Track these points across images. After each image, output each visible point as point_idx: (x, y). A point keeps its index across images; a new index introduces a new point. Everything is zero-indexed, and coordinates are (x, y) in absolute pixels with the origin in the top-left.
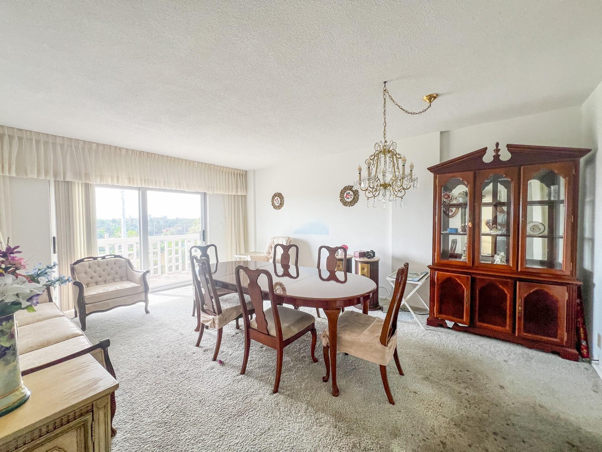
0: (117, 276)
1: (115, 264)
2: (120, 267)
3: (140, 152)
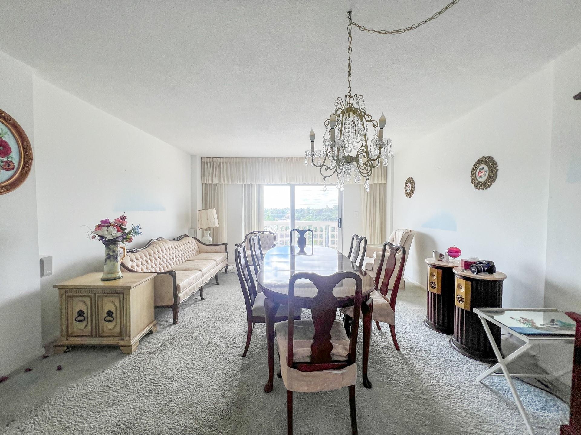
0: (267, 246)
1: (267, 237)
2: (269, 240)
3: (287, 158)
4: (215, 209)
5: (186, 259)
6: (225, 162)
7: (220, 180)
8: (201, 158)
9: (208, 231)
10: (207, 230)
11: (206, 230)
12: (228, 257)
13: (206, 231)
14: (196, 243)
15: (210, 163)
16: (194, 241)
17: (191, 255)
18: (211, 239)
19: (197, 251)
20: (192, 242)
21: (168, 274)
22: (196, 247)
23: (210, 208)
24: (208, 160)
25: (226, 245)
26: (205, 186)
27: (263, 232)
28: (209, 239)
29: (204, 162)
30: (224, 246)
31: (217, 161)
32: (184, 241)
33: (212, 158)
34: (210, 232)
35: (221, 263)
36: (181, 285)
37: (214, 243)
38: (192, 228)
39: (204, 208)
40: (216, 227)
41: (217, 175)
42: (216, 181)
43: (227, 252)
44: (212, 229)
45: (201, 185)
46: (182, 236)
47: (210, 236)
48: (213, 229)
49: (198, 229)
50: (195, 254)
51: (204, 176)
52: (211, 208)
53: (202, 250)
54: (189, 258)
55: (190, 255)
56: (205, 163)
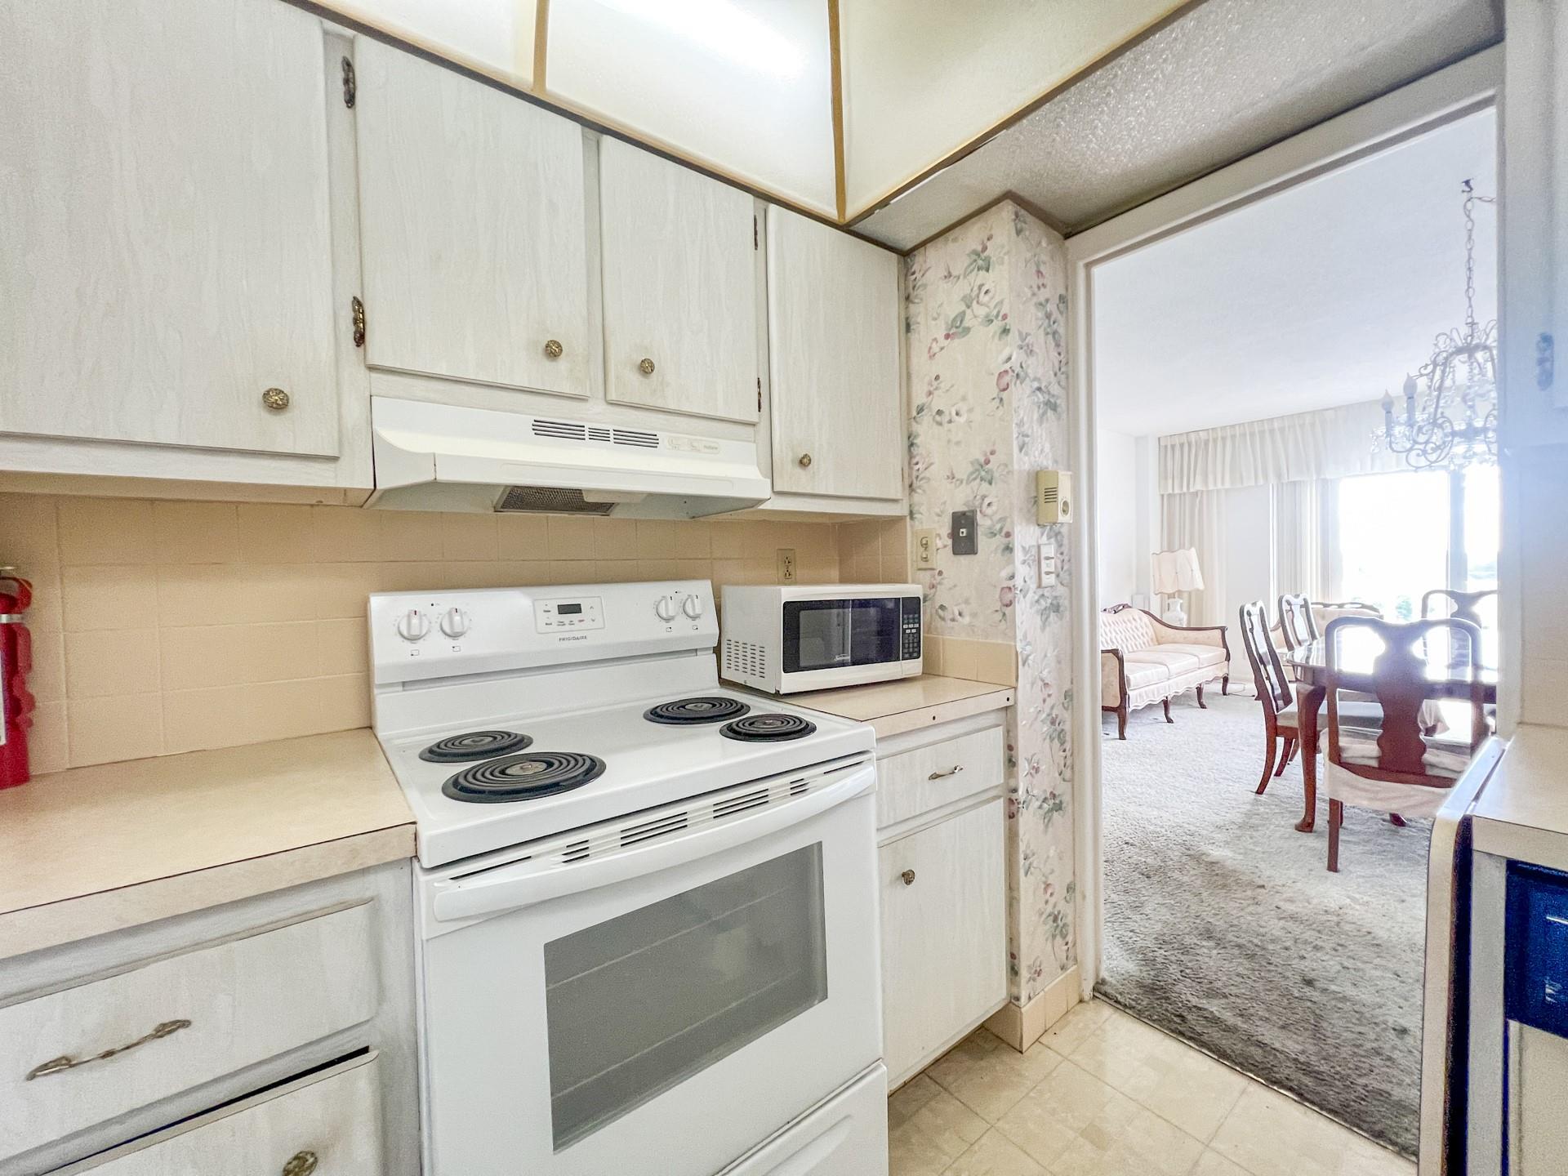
4: (1193, 550)
5: (1131, 650)
6: (1220, 438)
7: (1205, 482)
8: (1159, 439)
9: (1177, 599)
10: (1174, 598)
11: (1171, 596)
12: (1228, 658)
13: (1171, 600)
14: (1148, 623)
15: (1182, 445)
16: (1146, 618)
17: (1140, 644)
18: (1184, 616)
19: (1152, 639)
20: (1141, 619)
21: (1111, 654)
22: (1151, 632)
23: (1180, 548)
24: (1177, 441)
25: (1223, 630)
26: (1167, 499)
27: (1341, 606)
28: (1179, 616)
29: (1166, 447)
30: (1218, 633)
31: (1200, 438)
32: (1124, 614)
33: (1185, 436)
34: (1181, 601)
35: (1210, 667)
36: (1131, 677)
37: (1192, 623)
38: (1137, 594)
39: (1166, 549)
40: (1198, 590)
41: (1198, 471)
42: (1198, 486)
43: (1225, 646)
44: (1186, 595)
45: (1158, 499)
46: (1120, 606)
47: (1181, 610)
48: (1190, 593)
49: (1152, 595)
50: (1147, 644)
51: (1166, 478)
52: (1184, 548)
53: (1162, 637)
54: (1135, 649)
55: (1137, 643)
56: (1169, 447)
